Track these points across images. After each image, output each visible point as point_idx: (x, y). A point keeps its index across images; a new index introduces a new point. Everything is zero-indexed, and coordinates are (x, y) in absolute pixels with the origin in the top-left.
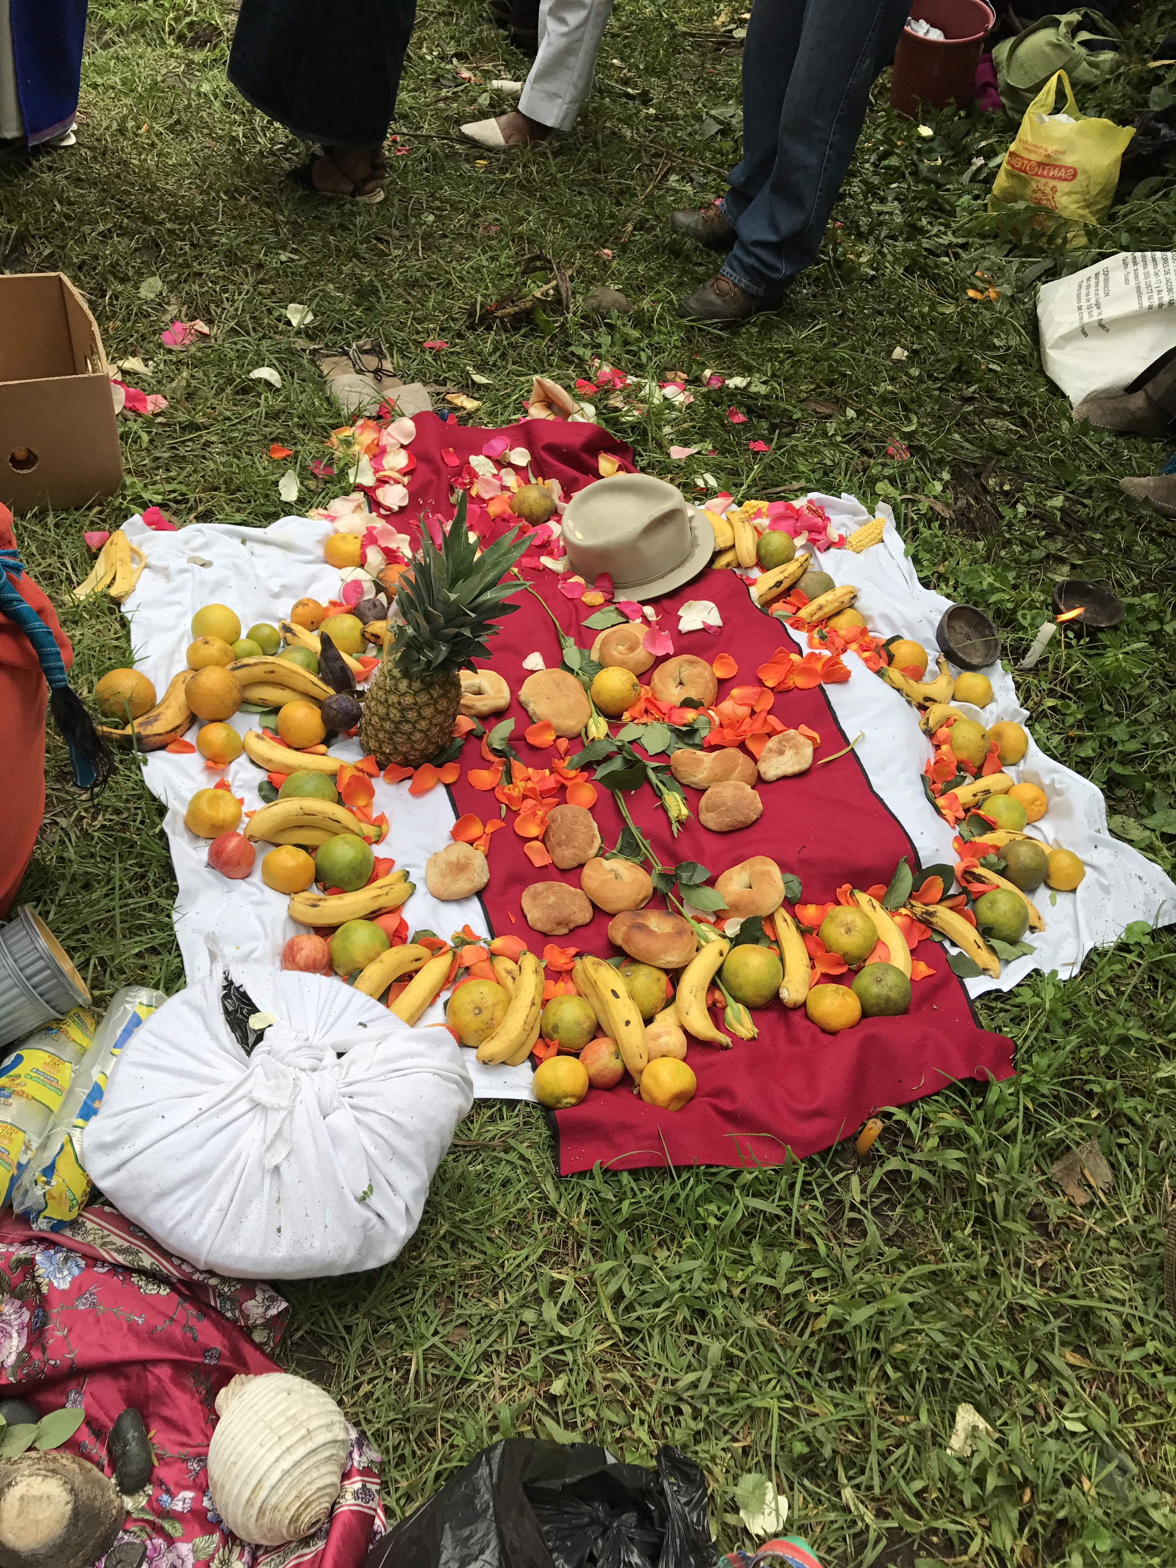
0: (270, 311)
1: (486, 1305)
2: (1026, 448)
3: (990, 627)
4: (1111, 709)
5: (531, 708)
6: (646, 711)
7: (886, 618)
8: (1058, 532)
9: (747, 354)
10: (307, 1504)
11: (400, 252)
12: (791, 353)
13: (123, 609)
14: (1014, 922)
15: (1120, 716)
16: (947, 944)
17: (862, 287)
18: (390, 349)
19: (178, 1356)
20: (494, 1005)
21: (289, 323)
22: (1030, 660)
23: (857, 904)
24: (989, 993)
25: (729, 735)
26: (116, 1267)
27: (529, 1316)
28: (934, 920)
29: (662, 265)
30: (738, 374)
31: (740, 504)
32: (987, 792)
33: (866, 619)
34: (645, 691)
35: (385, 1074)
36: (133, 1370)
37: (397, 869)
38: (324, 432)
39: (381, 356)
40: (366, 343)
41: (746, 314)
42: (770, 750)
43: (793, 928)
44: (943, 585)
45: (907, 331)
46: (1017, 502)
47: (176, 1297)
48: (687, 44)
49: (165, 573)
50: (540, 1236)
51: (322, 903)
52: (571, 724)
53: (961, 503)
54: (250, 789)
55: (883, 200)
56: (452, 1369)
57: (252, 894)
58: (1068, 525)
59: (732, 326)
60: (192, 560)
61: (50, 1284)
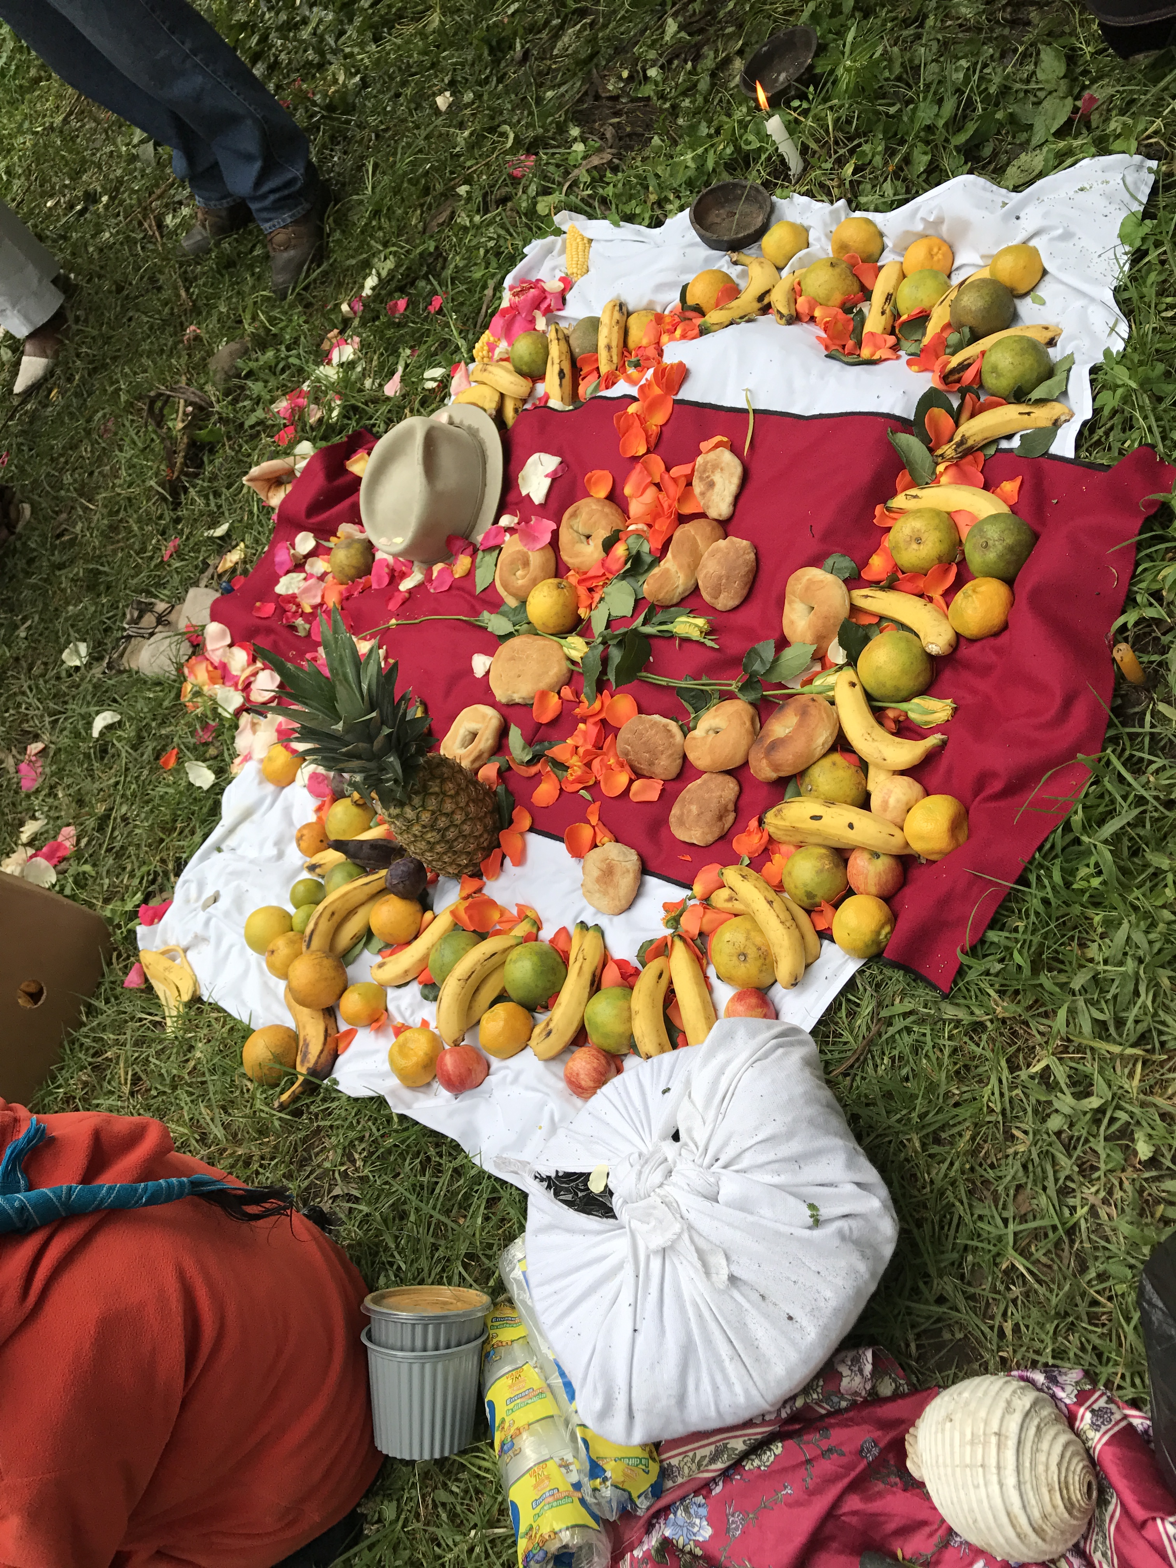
0: (58, 678)
1: (1016, 1153)
2: (605, 26)
3: (735, 185)
4: (898, 106)
5: (517, 698)
6: (591, 590)
7: (661, 287)
8: (698, 47)
9: (353, 257)
10: (1064, 1486)
11: (80, 525)
12: (376, 213)
13: (205, 999)
14: (1029, 361)
15: (910, 101)
16: (1004, 445)
17: (366, 98)
18: (149, 594)
19: (846, 1481)
20: (747, 939)
21: (77, 668)
22: (795, 163)
23: (901, 511)
24: (1080, 434)
25: (662, 525)
26: (725, 1474)
27: (1055, 1123)
28: (970, 442)
29: (232, 285)
30: (365, 278)
31: (473, 360)
32: (889, 297)
33: (649, 308)
34: (572, 578)
35: (718, 1112)
36: (830, 1528)
37: (572, 930)
38: (178, 707)
39: (150, 607)
40: (131, 613)
41: (319, 233)
42: (703, 494)
43: (879, 594)
44: (669, 207)
45: (429, 79)
46: (644, 71)
47: (790, 1443)
48: (74, 124)
49: (199, 939)
50: (989, 1054)
51: (551, 1026)
52: (556, 670)
53: (609, 132)
54: (420, 1006)
55: (305, 21)
56: (1050, 1234)
57: (505, 1077)
58: (701, 31)
59: (320, 254)
60: (205, 907)
61: (697, 1543)
